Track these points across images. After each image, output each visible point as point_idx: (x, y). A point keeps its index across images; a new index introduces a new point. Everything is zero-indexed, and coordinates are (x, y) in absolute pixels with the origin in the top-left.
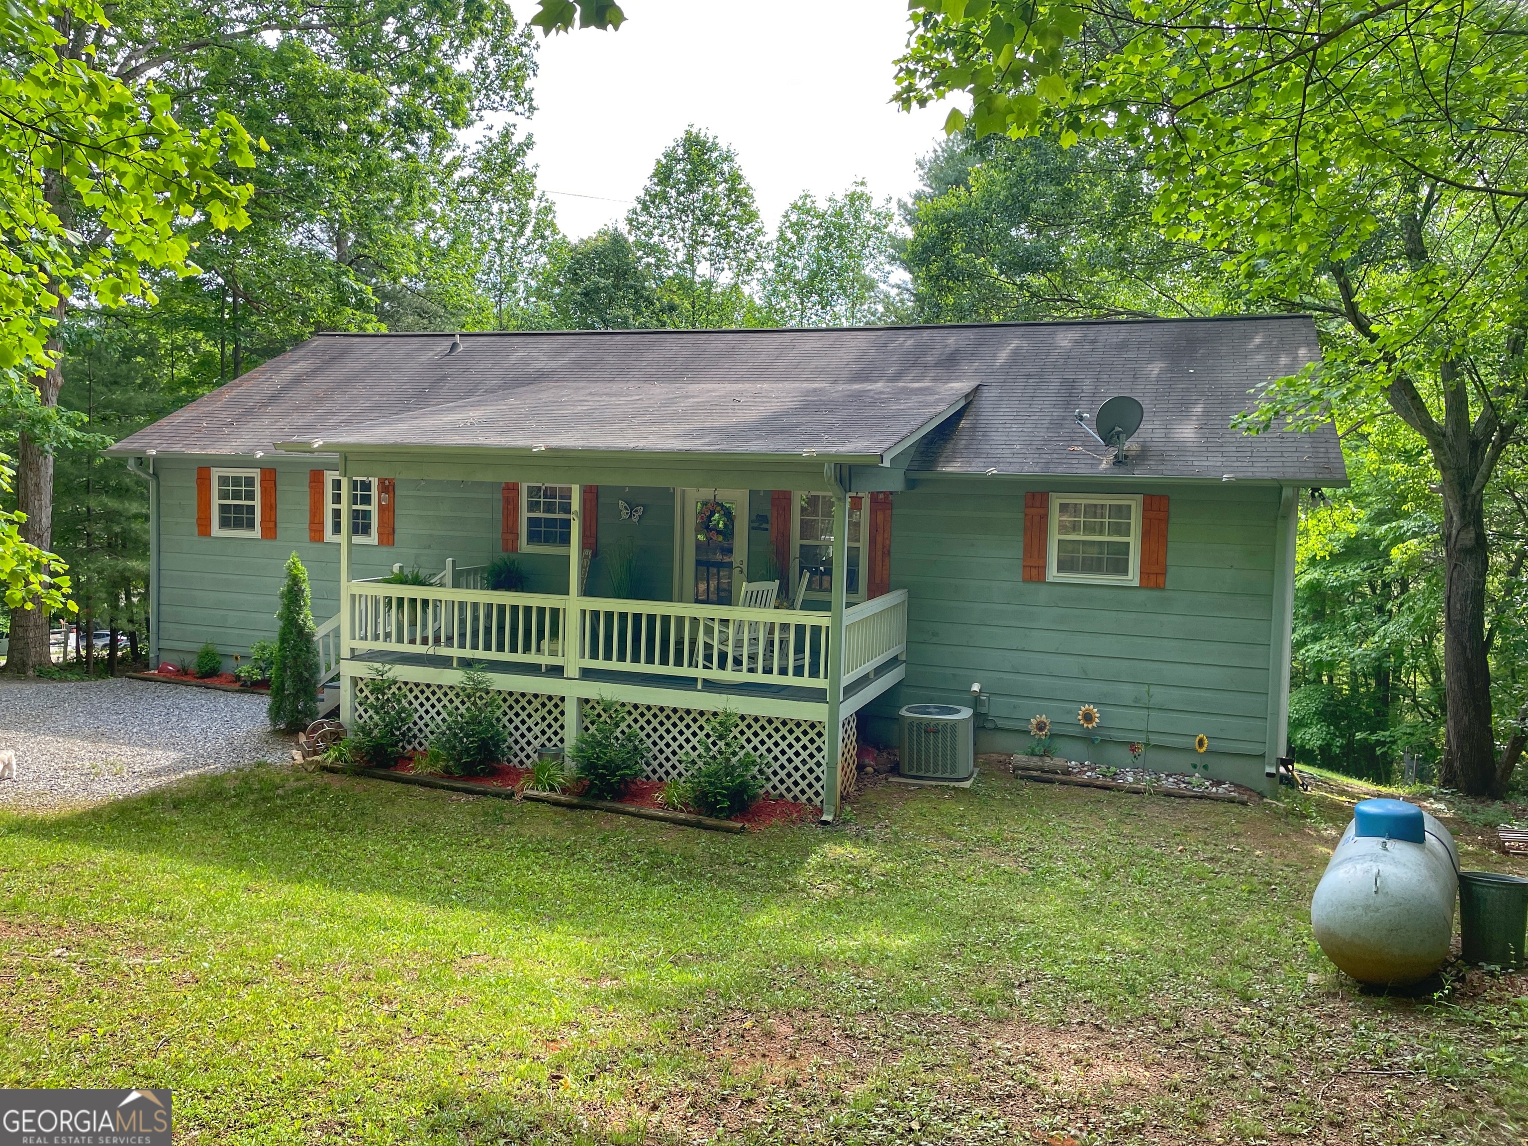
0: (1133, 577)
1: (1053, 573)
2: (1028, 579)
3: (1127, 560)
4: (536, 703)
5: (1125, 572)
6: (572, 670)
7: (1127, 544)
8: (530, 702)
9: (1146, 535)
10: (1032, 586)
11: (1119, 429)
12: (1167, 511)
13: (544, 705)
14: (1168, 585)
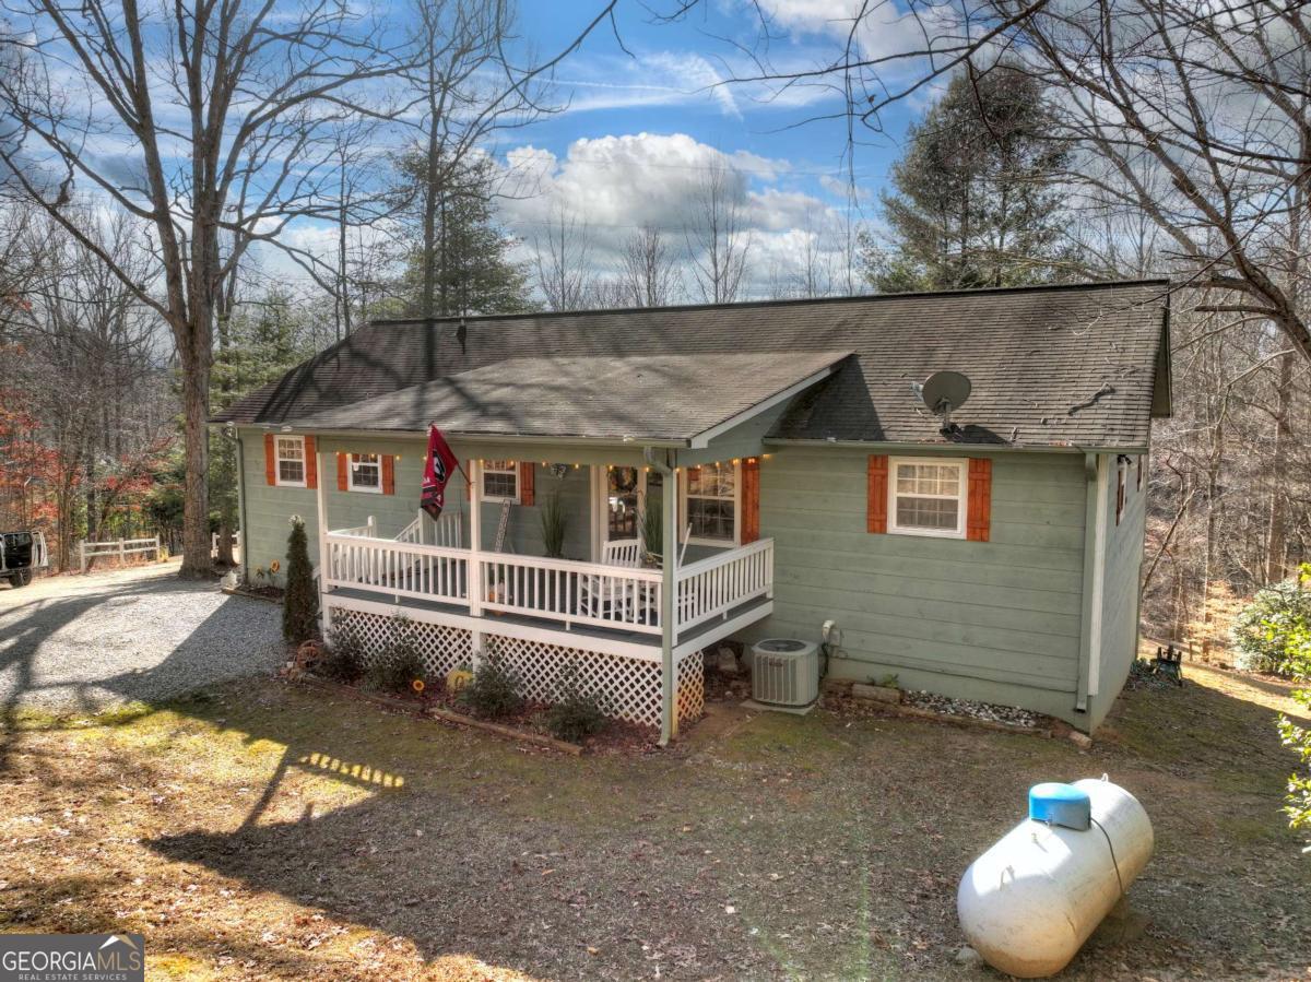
0: (961, 531)
1: (893, 526)
2: (872, 530)
3: (956, 516)
4: (454, 635)
5: (954, 526)
6: (476, 611)
7: (956, 501)
8: (449, 633)
9: (972, 494)
10: (877, 536)
11: (944, 400)
12: (990, 473)
13: (460, 636)
14: (992, 539)
